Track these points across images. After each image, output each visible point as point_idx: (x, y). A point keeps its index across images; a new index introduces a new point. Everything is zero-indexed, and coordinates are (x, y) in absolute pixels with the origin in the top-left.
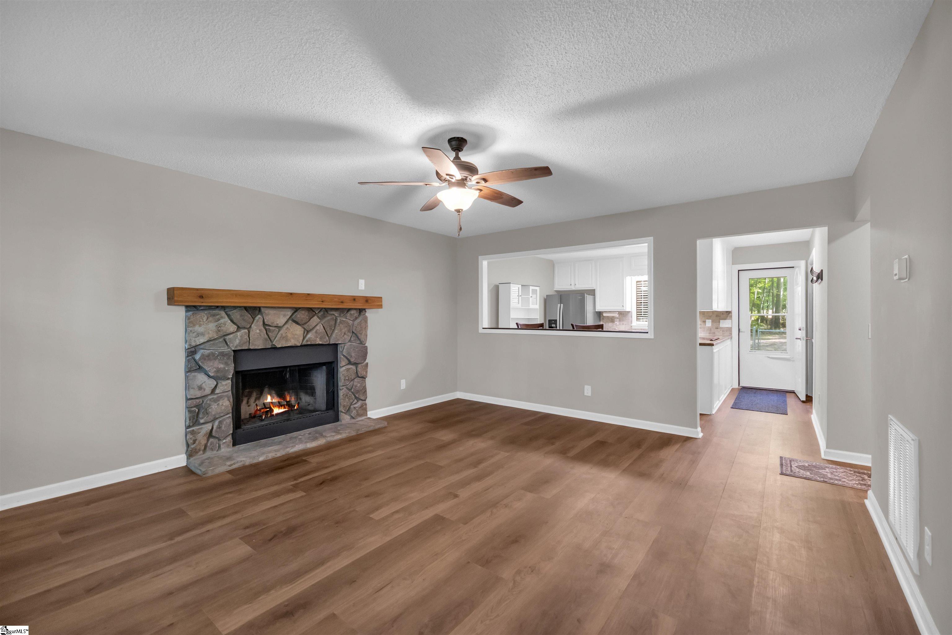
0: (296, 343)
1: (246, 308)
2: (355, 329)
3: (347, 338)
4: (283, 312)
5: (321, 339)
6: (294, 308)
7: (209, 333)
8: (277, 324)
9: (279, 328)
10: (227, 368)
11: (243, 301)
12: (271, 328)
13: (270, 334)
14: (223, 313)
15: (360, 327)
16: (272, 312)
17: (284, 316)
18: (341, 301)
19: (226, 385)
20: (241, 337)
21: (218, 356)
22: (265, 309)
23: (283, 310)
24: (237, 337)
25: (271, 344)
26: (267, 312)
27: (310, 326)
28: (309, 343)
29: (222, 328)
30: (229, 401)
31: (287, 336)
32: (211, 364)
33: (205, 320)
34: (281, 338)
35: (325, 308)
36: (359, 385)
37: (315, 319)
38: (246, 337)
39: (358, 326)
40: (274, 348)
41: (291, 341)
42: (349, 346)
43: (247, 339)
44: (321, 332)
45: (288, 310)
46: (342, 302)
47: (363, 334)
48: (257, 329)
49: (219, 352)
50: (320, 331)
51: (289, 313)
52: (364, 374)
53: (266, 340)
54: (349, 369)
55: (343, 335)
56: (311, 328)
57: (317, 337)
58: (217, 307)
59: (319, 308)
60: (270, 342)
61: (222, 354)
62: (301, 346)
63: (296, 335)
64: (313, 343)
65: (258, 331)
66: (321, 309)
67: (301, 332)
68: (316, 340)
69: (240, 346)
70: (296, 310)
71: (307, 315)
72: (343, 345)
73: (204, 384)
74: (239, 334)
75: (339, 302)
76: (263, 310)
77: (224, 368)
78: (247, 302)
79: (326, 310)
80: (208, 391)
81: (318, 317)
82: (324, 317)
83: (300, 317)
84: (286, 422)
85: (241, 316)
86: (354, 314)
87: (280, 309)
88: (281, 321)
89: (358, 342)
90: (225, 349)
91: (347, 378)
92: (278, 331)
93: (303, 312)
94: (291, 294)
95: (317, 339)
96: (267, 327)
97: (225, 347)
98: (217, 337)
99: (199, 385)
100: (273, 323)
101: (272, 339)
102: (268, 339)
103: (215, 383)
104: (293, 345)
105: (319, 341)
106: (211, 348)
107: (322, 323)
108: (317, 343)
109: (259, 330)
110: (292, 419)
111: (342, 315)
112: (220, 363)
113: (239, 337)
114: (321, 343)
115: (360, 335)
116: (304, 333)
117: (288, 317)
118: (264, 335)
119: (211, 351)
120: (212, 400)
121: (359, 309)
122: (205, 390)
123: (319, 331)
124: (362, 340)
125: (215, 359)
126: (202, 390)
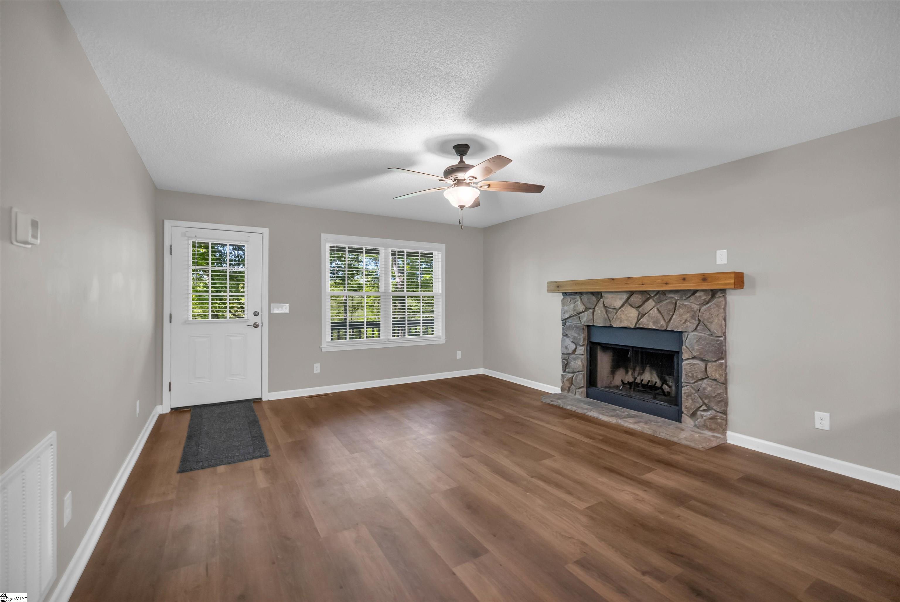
0: (629, 325)
1: (593, 293)
2: (701, 316)
3: (691, 325)
4: (620, 296)
5: (654, 323)
6: (630, 291)
7: (570, 311)
8: (614, 306)
9: (617, 310)
10: (579, 338)
11: (579, 288)
12: (610, 310)
13: (609, 315)
14: (578, 297)
15: (708, 314)
16: (610, 296)
17: (620, 300)
18: (665, 282)
19: (581, 350)
20: (587, 315)
21: (574, 328)
22: (605, 293)
23: (619, 293)
24: (585, 315)
25: (609, 323)
26: (606, 296)
27: (646, 309)
28: (641, 326)
29: (576, 308)
30: (582, 362)
31: (621, 317)
32: (571, 333)
33: (569, 302)
34: (617, 319)
35: (662, 291)
36: (709, 389)
37: (651, 303)
38: (591, 316)
39: (705, 312)
40: (611, 327)
41: (624, 323)
42: (693, 336)
43: (591, 317)
44: (654, 317)
45: (623, 294)
46: (666, 284)
47: (714, 323)
48: (599, 310)
49: (574, 325)
50: (654, 315)
51: (625, 297)
52: (716, 376)
53: (606, 319)
54: (694, 364)
55: (683, 321)
56: (646, 311)
57: (650, 322)
58: (576, 293)
59: (654, 291)
60: (609, 322)
61: (577, 327)
62: (635, 328)
63: (630, 317)
64: (646, 327)
65: (599, 312)
66: (658, 292)
67: (635, 315)
68: (648, 324)
69: (587, 322)
70: (632, 293)
71: (641, 298)
72: (686, 334)
73: (568, 346)
74: (586, 313)
75: (662, 283)
76: (603, 294)
77: (578, 337)
78: (581, 289)
79: (664, 293)
80: (570, 351)
81: (654, 301)
82: (660, 301)
83: (634, 300)
84: (627, 398)
85: (588, 299)
86: (700, 296)
87: (617, 293)
88: (618, 303)
89: (708, 333)
90: (578, 324)
91: (690, 375)
92: (615, 313)
93: (637, 295)
94: (613, 279)
95: (650, 323)
96: (607, 309)
97: (579, 322)
98: (574, 314)
99: (566, 345)
100: (610, 305)
101: (611, 319)
102: (608, 319)
103: (575, 347)
104: (626, 326)
105: (652, 326)
106: (572, 322)
107: (658, 306)
108: (650, 327)
109: (601, 311)
110: (633, 397)
111: (684, 298)
112: (575, 333)
113: (586, 315)
114: (654, 327)
115: (708, 324)
116: (638, 316)
117: (624, 300)
118: (604, 315)
119: (571, 323)
120: (573, 358)
121: (711, 290)
122: (568, 350)
123: (652, 315)
124: (712, 330)
125: (573, 330)
126: (567, 349)
